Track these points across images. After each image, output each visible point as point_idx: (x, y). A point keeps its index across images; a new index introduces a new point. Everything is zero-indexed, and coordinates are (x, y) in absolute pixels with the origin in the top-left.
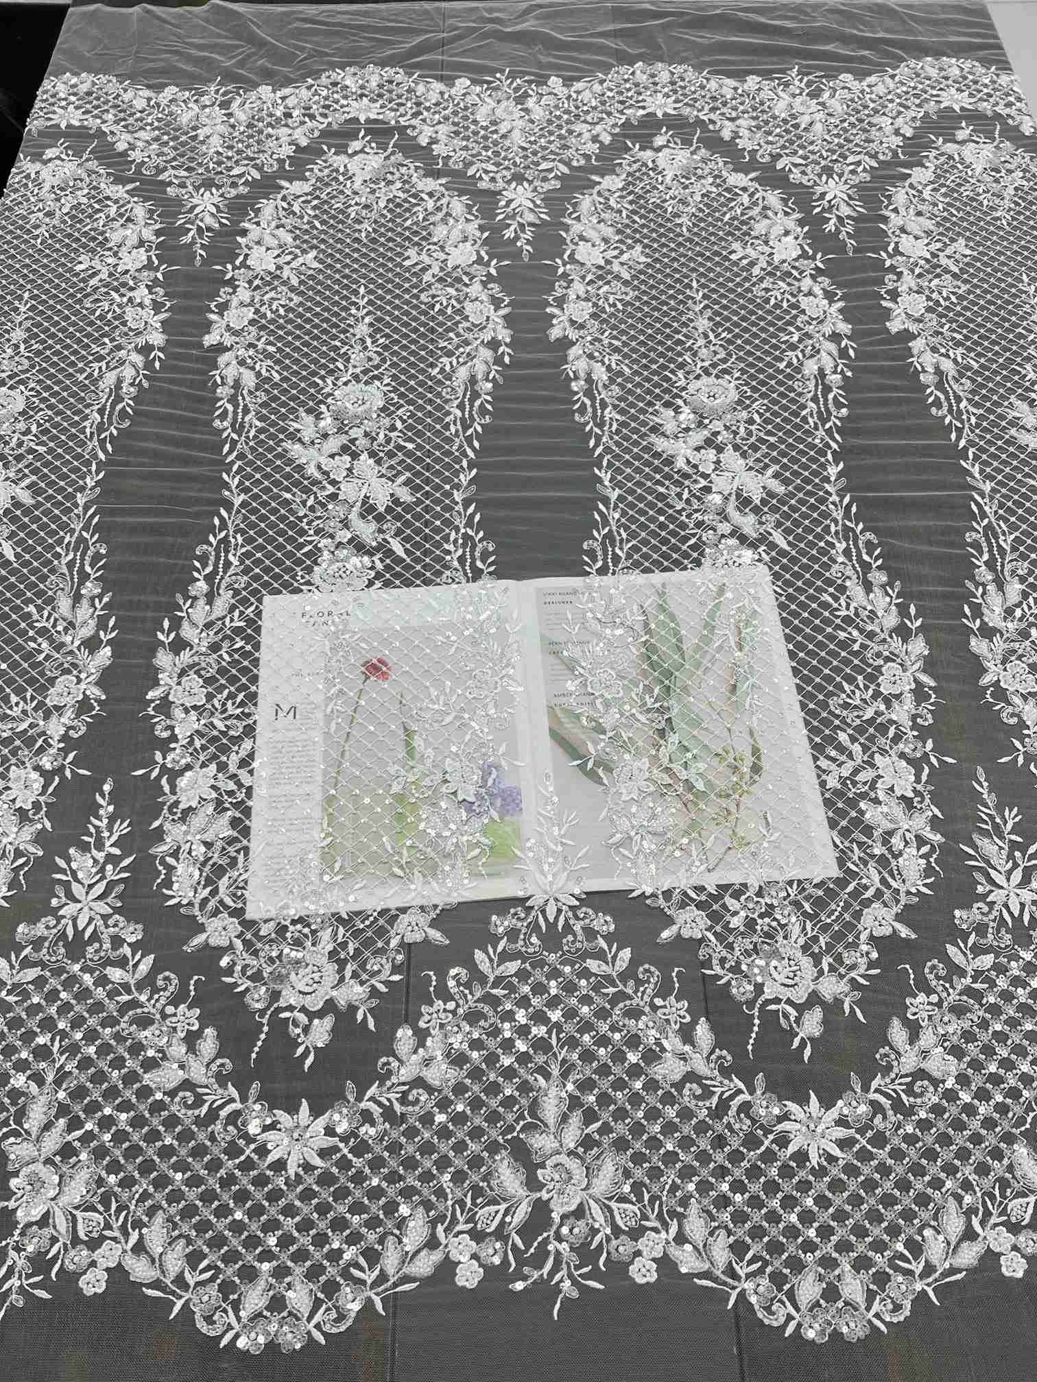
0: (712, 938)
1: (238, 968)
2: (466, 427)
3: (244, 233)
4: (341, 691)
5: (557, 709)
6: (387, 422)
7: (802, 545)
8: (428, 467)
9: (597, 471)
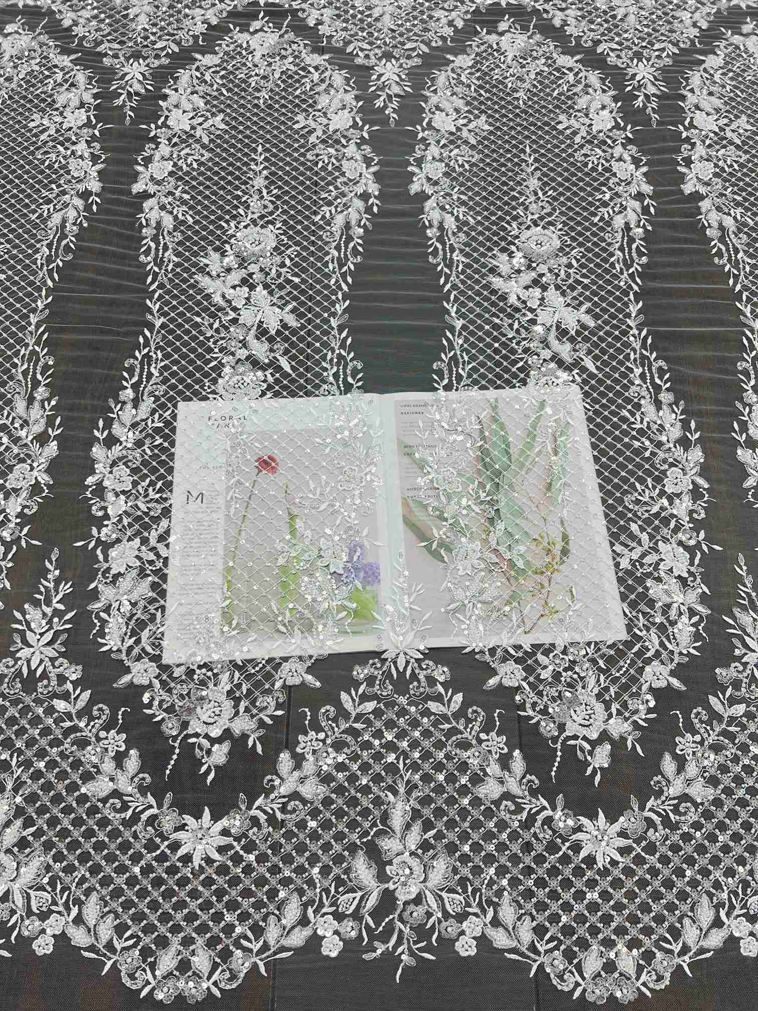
0: (527, 687)
1: (156, 703)
2: (341, 266)
3: (165, 97)
4: (238, 481)
5: (409, 500)
6: (278, 259)
7: (607, 370)
8: (310, 298)
9: (445, 304)
